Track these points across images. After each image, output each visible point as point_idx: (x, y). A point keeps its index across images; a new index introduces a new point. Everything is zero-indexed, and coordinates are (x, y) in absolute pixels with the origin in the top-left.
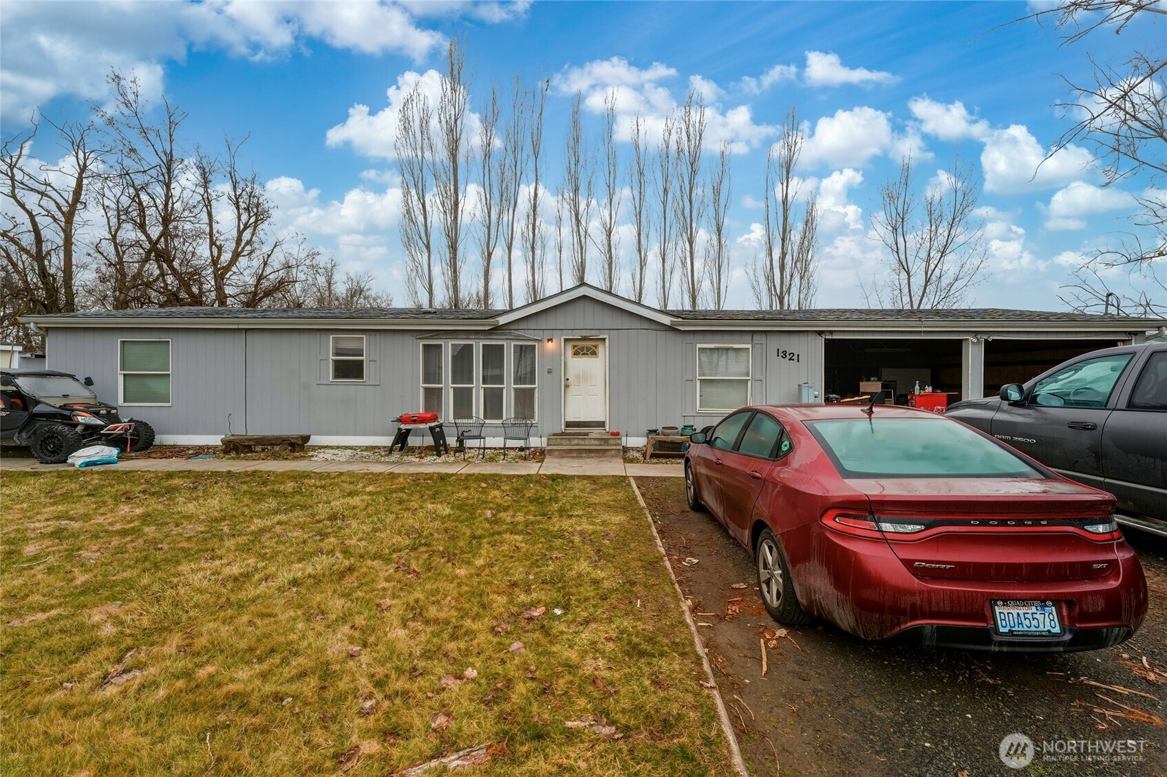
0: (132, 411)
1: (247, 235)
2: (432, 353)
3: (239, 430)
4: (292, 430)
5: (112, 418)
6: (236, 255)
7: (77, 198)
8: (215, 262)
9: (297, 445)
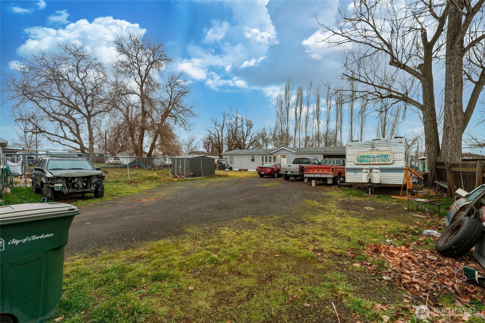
0: (230, 165)
1: (249, 131)
2: (263, 158)
3: (241, 168)
4: (246, 169)
5: (228, 166)
6: (247, 136)
7: (223, 126)
8: (243, 137)
9: (246, 170)
